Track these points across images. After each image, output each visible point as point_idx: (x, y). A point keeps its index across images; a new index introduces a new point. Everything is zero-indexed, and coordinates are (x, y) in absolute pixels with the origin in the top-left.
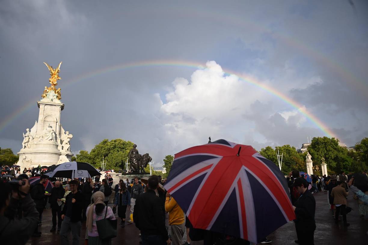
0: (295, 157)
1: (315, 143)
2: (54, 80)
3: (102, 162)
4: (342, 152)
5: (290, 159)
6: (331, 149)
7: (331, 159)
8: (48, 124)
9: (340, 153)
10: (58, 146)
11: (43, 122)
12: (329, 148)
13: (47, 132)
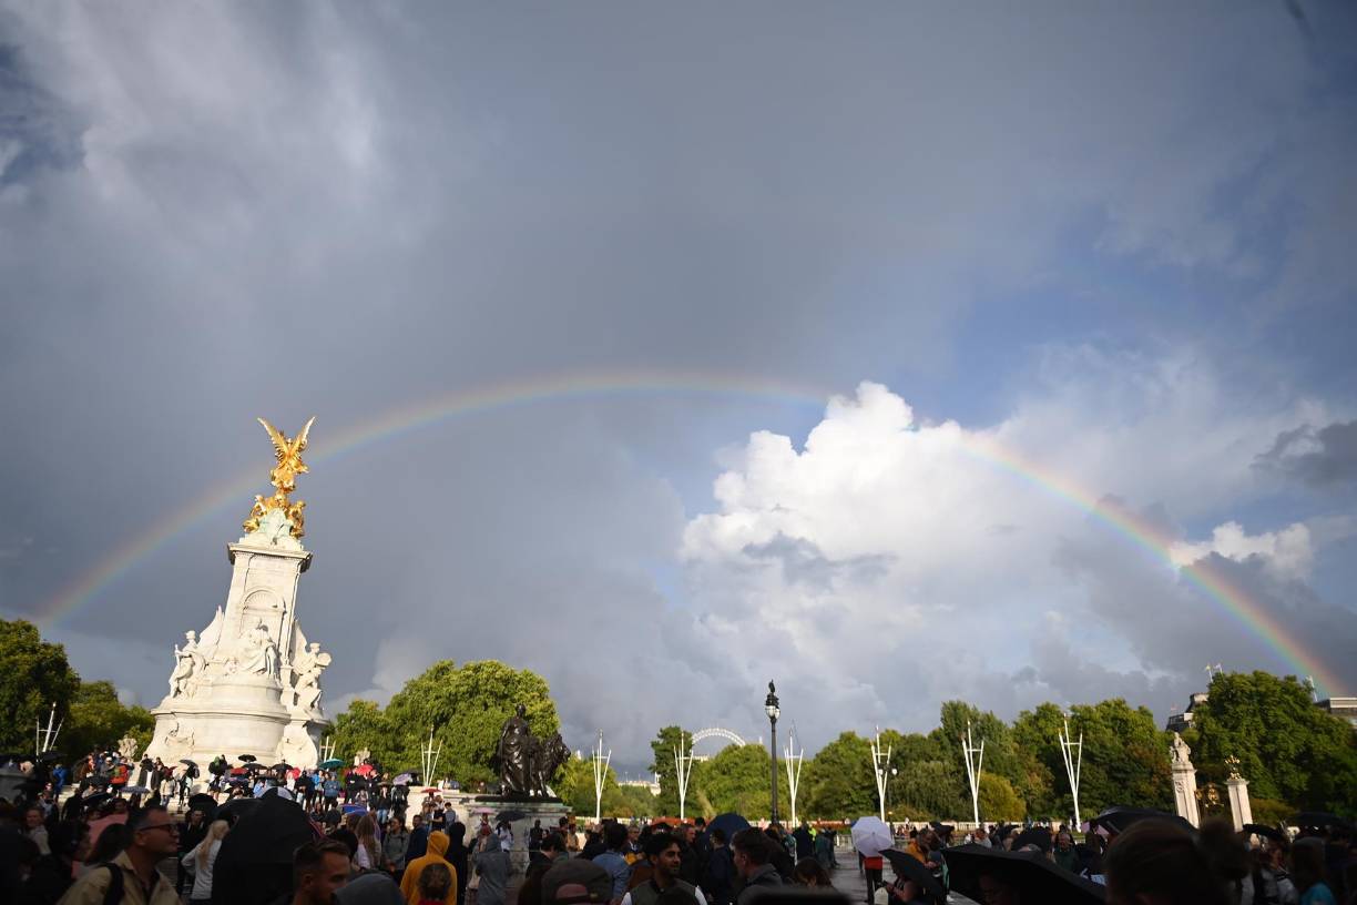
0: (1146, 750)
1: (1221, 695)
2: (285, 475)
3: (427, 747)
4: (1329, 732)
5: (1128, 755)
6: (1285, 719)
7: (1287, 758)
8: (257, 619)
9: (1319, 736)
10: (281, 692)
11: (241, 610)
12: (1276, 716)
13: (251, 645)
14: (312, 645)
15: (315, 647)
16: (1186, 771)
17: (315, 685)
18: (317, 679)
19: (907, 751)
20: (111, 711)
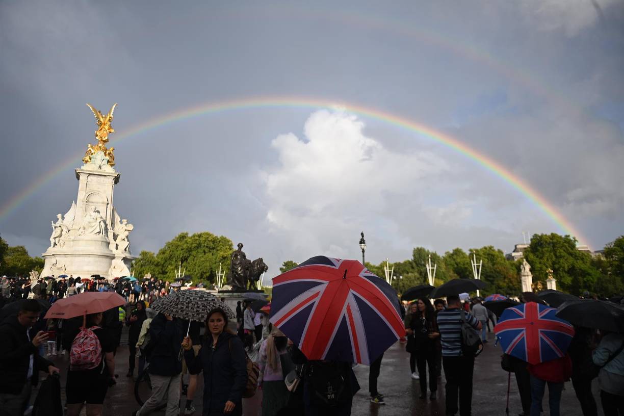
0: (503, 268)
1: (536, 243)
2: (103, 133)
3: (178, 271)
4: (582, 259)
5: (495, 270)
6: (564, 254)
7: (564, 270)
8: (93, 207)
9: (578, 261)
10: (109, 243)
11: (85, 203)
12: (560, 252)
13: (91, 220)
14: (123, 220)
15: (125, 221)
16: (528, 276)
17: (126, 240)
18: (127, 237)
19: (397, 269)
20: (25, 260)
